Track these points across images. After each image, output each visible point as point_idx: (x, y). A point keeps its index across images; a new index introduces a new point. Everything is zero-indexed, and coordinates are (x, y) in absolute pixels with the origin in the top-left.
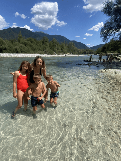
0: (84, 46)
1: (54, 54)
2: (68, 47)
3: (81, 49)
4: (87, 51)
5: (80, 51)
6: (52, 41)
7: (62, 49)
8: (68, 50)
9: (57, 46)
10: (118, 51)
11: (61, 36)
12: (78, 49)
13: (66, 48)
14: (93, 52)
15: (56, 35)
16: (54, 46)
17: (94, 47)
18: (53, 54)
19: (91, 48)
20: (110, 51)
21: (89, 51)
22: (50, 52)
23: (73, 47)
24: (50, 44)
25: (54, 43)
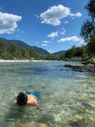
0: (46, 52)
1: (15, 59)
2: (30, 52)
3: (43, 55)
4: (50, 57)
5: (43, 57)
6: (11, 45)
7: (22, 54)
8: (30, 55)
9: (16, 50)
10: (81, 57)
11: (20, 41)
12: (41, 55)
13: (27, 53)
14: (56, 57)
15: (14, 40)
16: (13, 50)
17: (55, 53)
18: (12, 60)
19: (53, 54)
20: (74, 57)
21: (52, 57)
22: (8, 57)
23: (35, 53)
24: (8, 49)
25: (13, 47)
